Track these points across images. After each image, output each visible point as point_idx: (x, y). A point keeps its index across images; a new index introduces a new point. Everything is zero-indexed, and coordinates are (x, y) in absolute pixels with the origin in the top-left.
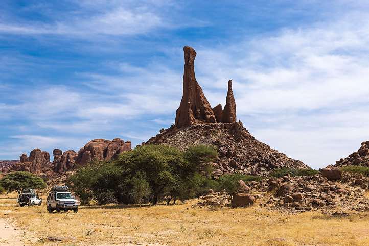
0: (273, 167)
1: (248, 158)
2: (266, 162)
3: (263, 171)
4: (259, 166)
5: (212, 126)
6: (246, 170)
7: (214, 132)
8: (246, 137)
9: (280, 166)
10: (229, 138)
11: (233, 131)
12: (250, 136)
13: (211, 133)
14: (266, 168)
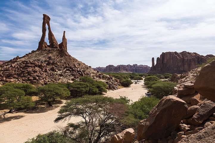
0: (73, 70)
1: (63, 65)
2: (71, 68)
3: (68, 73)
4: (67, 70)
5: (52, 50)
6: (59, 72)
7: (52, 52)
8: (66, 55)
9: (77, 70)
10: (58, 55)
11: (61, 52)
12: (69, 55)
13: (50, 53)
14: (70, 71)
